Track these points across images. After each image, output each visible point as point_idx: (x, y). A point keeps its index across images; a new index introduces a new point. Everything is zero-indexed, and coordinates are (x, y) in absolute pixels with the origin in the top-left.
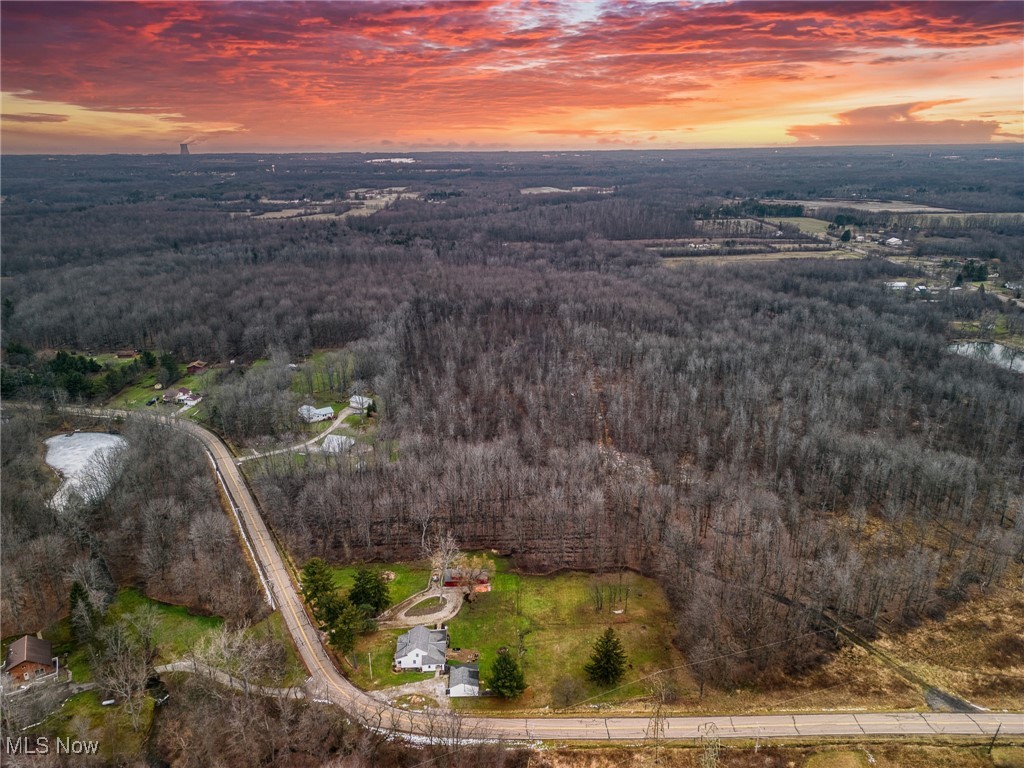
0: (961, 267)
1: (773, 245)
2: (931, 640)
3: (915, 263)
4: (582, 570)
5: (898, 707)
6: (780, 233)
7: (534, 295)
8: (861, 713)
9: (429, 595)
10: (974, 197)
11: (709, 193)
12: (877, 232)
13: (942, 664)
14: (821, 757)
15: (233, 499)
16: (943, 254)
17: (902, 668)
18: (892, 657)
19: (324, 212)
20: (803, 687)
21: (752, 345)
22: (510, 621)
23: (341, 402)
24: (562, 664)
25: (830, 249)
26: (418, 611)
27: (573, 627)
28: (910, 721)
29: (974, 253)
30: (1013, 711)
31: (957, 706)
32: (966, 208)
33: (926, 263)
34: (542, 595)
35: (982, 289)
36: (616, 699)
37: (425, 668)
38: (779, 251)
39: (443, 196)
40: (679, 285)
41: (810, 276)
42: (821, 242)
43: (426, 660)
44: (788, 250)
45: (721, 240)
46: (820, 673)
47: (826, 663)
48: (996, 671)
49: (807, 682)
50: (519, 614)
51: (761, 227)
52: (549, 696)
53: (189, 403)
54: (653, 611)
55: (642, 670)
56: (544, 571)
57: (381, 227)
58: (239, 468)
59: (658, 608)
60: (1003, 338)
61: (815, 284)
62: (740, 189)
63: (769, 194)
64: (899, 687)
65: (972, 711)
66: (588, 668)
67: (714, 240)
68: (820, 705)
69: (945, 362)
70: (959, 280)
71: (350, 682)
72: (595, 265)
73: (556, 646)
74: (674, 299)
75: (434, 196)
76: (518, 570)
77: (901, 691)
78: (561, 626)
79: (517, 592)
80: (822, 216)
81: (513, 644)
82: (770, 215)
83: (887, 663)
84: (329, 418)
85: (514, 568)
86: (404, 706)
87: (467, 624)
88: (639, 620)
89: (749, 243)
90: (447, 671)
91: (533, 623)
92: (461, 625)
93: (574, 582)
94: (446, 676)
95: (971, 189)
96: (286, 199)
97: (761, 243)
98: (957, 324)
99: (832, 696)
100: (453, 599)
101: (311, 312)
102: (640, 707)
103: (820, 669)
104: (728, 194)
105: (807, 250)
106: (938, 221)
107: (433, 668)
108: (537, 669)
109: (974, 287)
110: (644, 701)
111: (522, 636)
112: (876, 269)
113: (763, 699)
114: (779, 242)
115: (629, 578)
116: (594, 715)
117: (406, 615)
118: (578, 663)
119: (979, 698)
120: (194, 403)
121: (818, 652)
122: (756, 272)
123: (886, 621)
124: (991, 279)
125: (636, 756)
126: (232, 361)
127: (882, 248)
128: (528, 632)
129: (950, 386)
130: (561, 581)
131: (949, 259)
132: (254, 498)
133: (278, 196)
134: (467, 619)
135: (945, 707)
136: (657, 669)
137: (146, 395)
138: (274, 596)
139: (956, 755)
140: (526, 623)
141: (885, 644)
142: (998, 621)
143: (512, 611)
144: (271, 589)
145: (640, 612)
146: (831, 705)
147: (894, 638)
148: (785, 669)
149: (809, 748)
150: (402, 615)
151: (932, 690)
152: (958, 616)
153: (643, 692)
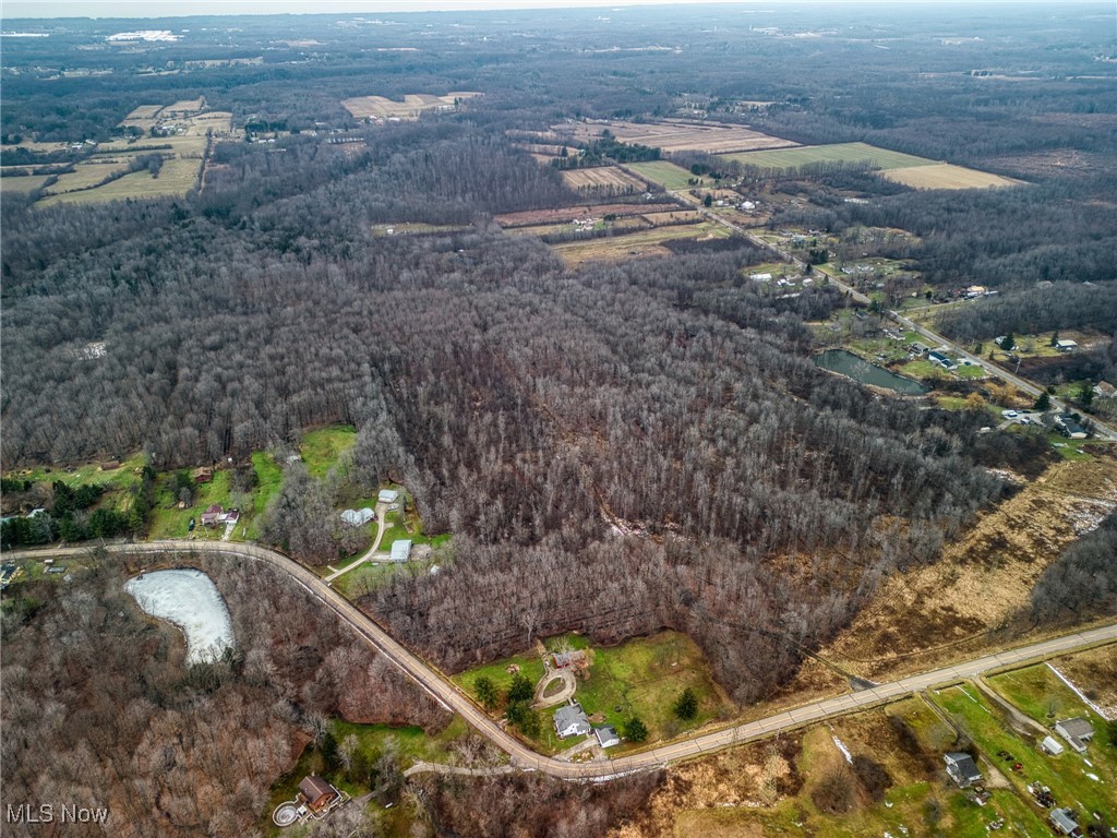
4: (640, 636)
5: (838, 693)
8: (821, 702)
9: (551, 677)
13: (855, 660)
14: (809, 734)
20: (790, 693)
22: (612, 686)
23: (369, 497)
24: (656, 710)
26: (550, 691)
27: (653, 682)
28: (846, 701)
30: (891, 681)
31: (867, 685)
34: (622, 661)
36: (695, 725)
37: (579, 733)
43: (579, 729)
46: (796, 681)
47: (797, 672)
48: (880, 657)
49: (791, 690)
50: (615, 679)
52: (658, 733)
53: (230, 522)
54: (693, 658)
55: (702, 703)
56: (615, 642)
59: (695, 655)
64: (837, 680)
65: (873, 686)
66: (675, 711)
68: (800, 701)
71: (537, 753)
73: (648, 698)
76: (598, 644)
77: (838, 683)
78: (644, 683)
79: (606, 663)
81: (622, 703)
84: (372, 519)
85: (594, 641)
86: (579, 761)
87: (586, 695)
88: (688, 667)
90: (592, 732)
91: (626, 684)
92: (584, 696)
93: (637, 647)
94: (593, 735)
99: (805, 694)
100: (566, 675)
102: (710, 727)
103: (795, 678)
107: (584, 732)
108: (643, 715)
111: (624, 696)
113: (771, 705)
115: (670, 635)
116: (687, 738)
117: (544, 696)
118: (666, 707)
119: (875, 678)
120: (235, 521)
121: (792, 667)
125: (720, 758)
126: (230, 459)
128: (626, 692)
130: (629, 646)
134: (585, 691)
135: (860, 687)
136: (710, 699)
137: (178, 519)
138: (445, 702)
139: (870, 716)
140: (623, 685)
141: (824, 652)
142: (877, 622)
143: (610, 678)
144: (440, 697)
145: (686, 661)
146: (805, 700)
147: (828, 648)
148: (778, 683)
149: (802, 730)
150: (541, 697)
151: (852, 677)
152: (858, 623)
153: (708, 717)
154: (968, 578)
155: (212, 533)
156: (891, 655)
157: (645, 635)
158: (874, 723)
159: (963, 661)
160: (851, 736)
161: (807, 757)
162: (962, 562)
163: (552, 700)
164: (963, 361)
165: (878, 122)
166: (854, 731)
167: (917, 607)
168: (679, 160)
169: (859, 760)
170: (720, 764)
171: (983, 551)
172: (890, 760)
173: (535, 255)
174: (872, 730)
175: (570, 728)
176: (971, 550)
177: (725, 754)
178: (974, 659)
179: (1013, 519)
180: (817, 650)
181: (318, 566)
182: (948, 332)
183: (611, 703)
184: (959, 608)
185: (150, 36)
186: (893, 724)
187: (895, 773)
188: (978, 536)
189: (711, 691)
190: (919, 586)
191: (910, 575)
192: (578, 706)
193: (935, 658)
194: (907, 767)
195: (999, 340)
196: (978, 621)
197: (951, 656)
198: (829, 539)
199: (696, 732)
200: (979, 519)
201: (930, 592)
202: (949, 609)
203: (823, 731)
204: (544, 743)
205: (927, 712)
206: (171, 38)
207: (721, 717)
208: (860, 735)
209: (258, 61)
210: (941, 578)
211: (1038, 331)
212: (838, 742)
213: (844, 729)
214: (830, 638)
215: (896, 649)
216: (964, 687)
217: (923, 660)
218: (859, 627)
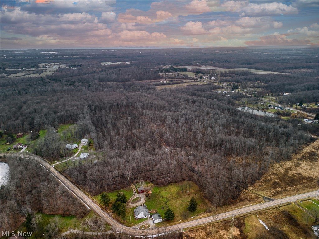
0: (232, 85)
1: (183, 81)
2: (259, 185)
3: (221, 85)
4: (174, 182)
5: (258, 203)
6: (183, 77)
7: (125, 101)
8: (251, 206)
9: (135, 197)
10: (227, 64)
11: (159, 64)
12: (208, 76)
13: (264, 191)
14: (247, 218)
15: (58, 178)
16: (226, 82)
17: (256, 193)
18: (253, 191)
19: (34, 73)
21: (192, 113)
22: (161, 200)
23: (78, 142)
24: (179, 208)
25: (198, 82)
26: (133, 202)
27: (178, 198)
28: (262, 205)
29: (234, 81)
30: (280, 198)
31: (270, 200)
32: (227, 68)
33: (223, 85)
34: (166, 191)
35: (238, 91)
36: (196, 214)
37: (145, 217)
38: (185, 83)
39: (75, 66)
40: (165, 95)
41: (197, 90)
42: (195, 79)
43: (144, 215)
44: (188, 82)
45: (169, 80)
46: (240, 198)
47: (240, 195)
48: (275, 190)
49: (238, 201)
50: (162, 197)
51: (178, 75)
52: (180, 217)
53: (23, 148)
54: (196, 190)
55: (200, 206)
56: (164, 184)
57: (61, 79)
58: (54, 168)
60: (247, 105)
61: (200, 93)
62: (167, 63)
63: (175, 64)
64: (257, 198)
65: (273, 200)
66: (187, 208)
67: (167, 80)
68: (242, 206)
69: (238, 113)
70: (233, 90)
71: (125, 225)
72: (137, 90)
73: (176, 204)
74: (166, 100)
75: (72, 66)
76: (157, 185)
77: (258, 199)
78: (175, 199)
79: (159, 191)
80: (192, 71)
81: (165, 206)
82: (179, 71)
83: (253, 193)
84: (77, 148)
85: (155, 185)
86: (143, 228)
87: (149, 203)
88: (193, 193)
89: (177, 80)
91: (167, 199)
92: (148, 203)
93: (173, 186)
94: (151, 218)
95: (225, 62)
96: (16, 69)
97: (180, 80)
98: (236, 102)
99: (244, 203)
100: (143, 196)
101: (55, 113)
102: (203, 215)
103: (239, 197)
104: (164, 64)
105: (192, 82)
106: (222, 72)
107: (147, 217)
109: (236, 91)
110: (203, 213)
111: (166, 203)
112: (212, 87)
113: (230, 207)
114: (184, 80)
115: (186, 182)
116: (193, 220)
117: (131, 203)
118: (183, 207)
119: (274, 197)
120: (25, 148)
121: (238, 193)
122: (183, 90)
123: (249, 183)
124: (240, 88)
125: (207, 227)
126: (31, 132)
127: (211, 81)
129: (243, 120)
131: (228, 83)
132: (65, 177)
133: (13, 67)
134: (149, 202)
135: (267, 200)
136: (203, 205)
137: (5, 147)
138: (88, 206)
139: (274, 211)
141: (250, 188)
142: (271, 178)
143: (160, 197)
144: (87, 204)
145: (193, 191)
146: (245, 205)
147: (252, 186)
148: (232, 199)
149: (244, 217)
150: (130, 204)
151: (264, 197)
152: (263, 178)
153: (202, 211)
154: (304, 165)
156: (279, 189)
157: (176, 182)
158: (276, 214)
159: (309, 191)
160: (266, 219)
161: (248, 227)
162: (301, 160)
163: (134, 205)
164: (287, 109)
166: (267, 217)
167: (286, 173)
169: (272, 229)
170: (208, 230)
171: (308, 156)
172: (286, 229)
174: (275, 216)
175: (141, 214)
176: (303, 156)
177: (209, 226)
178: (314, 191)
179: (316, 148)
180: (248, 187)
182: (280, 103)
183: (160, 206)
184: (303, 174)
186: (284, 214)
187: (290, 234)
188: (305, 152)
189: (203, 201)
190: (285, 167)
191: (281, 164)
192: (145, 206)
193: (298, 190)
194: (295, 232)
195: (298, 104)
196: (312, 178)
197: (304, 190)
199: (197, 217)
200: (304, 148)
201: (290, 169)
202: (299, 174)
203: (254, 217)
204: (129, 221)
205: (298, 209)
207: (208, 211)
208: (270, 218)
210: (293, 164)
212: (261, 221)
213: (263, 216)
214: (252, 183)
215: (280, 186)
216: (313, 201)
217: (293, 191)
218: (264, 180)
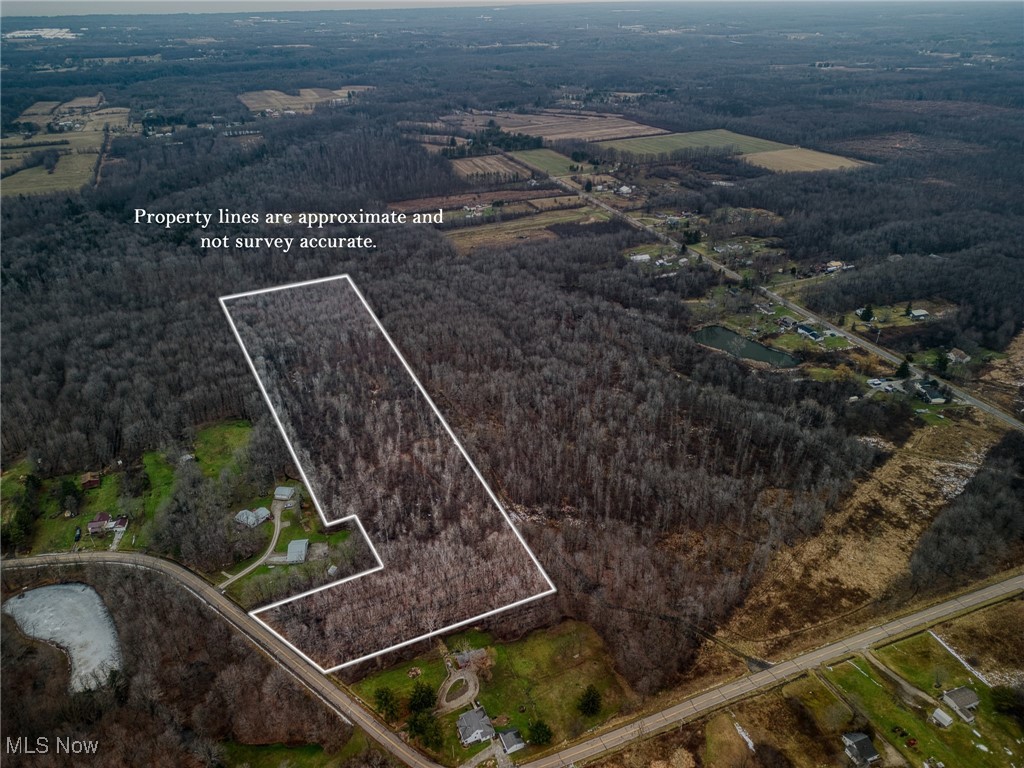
5: (736, 676)
8: (721, 686)
9: (454, 680)
13: (750, 640)
14: (711, 723)
17: (733, 649)
18: (726, 642)
20: (690, 679)
22: (515, 685)
23: (264, 495)
24: (560, 707)
26: (452, 696)
27: (555, 677)
28: (744, 684)
30: (786, 660)
31: (764, 666)
36: (600, 721)
37: (483, 739)
43: (483, 735)
46: (696, 666)
47: (697, 658)
48: (774, 635)
49: (691, 676)
50: (518, 677)
52: (563, 732)
55: (606, 696)
56: (517, 636)
58: (227, 597)
59: (596, 645)
64: (735, 663)
65: (769, 666)
66: (579, 708)
68: (701, 688)
73: (551, 695)
76: (500, 641)
77: (737, 665)
78: (547, 679)
79: (509, 659)
81: (525, 701)
84: (268, 519)
85: (496, 639)
87: (489, 696)
88: (590, 658)
90: (497, 737)
91: (530, 681)
92: (487, 697)
93: (539, 640)
94: (498, 740)
99: (705, 680)
100: (469, 677)
102: (614, 722)
103: (695, 663)
107: (488, 737)
108: (548, 716)
110: (614, 716)
111: (528, 694)
113: (673, 694)
115: (571, 626)
116: (592, 737)
117: (447, 701)
118: (569, 704)
119: (772, 658)
120: (123, 528)
121: (691, 651)
125: (625, 756)
126: (119, 462)
128: (530, 690)
130: (530, 641)
134: (489, 693)
135: (757, 669)
136: (613, 692)
137: (64, 528)
138: (345, 715)
139: (768, 698)
140: (526, 683)
141: (721, 634)
142: (769, 598)
143: (513, 676)
144: (339, 709)
145: (588, 652)
146: (706, 686)
147: (724, 628)
148: (678, 670)
149: (704, 719)
150: (444, 702)
151: (749, 659)
152: (750, 601)
153: (612, 711)
154: (850, 547)
155: (99, 542)
156: (784, 633)
157: (546, 627)
158: (773, 706)
159: (852, 634)
160: (752, 721)
161: (711, 747)
162: (843, 532)
163: (455, 704)
164: (828, 333)
165: (737, 110)
166: (754, 716)
167: (806, 580)
168: (560, 148)
169: (761, 747)
170: (626, 762)
171: (862, 519)
172: (790, 745)
173: (428, 242)
174: (772, 713)
175: (474, 735)
176: (851, 519)
177: (630, 750)
178: (862, 631)
179: (886, 487)
180: (714, 631)
181: (211, 574)
182: (813, 305)
183: (515, 703)
184: (844, 579)
185: (47, 33)
186: (791, 706)
187: (797, 759)
188: (855, 505)
189: (613, 684)
190: (805, 558)
191: (797, 548)
192: (481, 709)
193: (825, 633)
194: (807, 751)
195: (859, 312)
196: (863, 592)
197: (841, 630)
198: (718, 516)
199: (601, 729)
200: (855, 488)
201: (815, 564)
202: (835, 580)
203: (725, 718)
204: (447, 752)
205: (822, 689)
206: (70, 36)
207: (623, 710)
208: (760, 720)
209: (156, 58)
210: (825, 549)
211: (893, 302)
212: (739, 729)
213: (745, 715)
214: (725, 619)
215: (787, 624)
216: (856, 662)
217: (814, 636)
218: (752, 605)
